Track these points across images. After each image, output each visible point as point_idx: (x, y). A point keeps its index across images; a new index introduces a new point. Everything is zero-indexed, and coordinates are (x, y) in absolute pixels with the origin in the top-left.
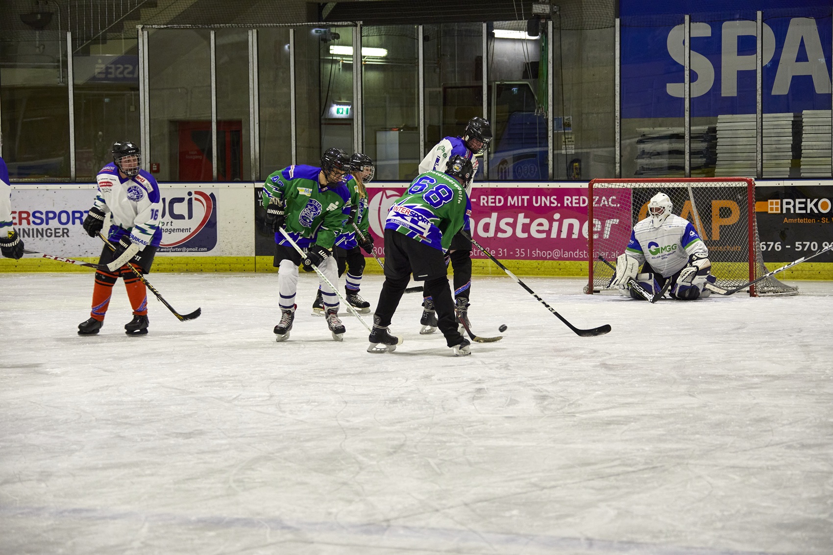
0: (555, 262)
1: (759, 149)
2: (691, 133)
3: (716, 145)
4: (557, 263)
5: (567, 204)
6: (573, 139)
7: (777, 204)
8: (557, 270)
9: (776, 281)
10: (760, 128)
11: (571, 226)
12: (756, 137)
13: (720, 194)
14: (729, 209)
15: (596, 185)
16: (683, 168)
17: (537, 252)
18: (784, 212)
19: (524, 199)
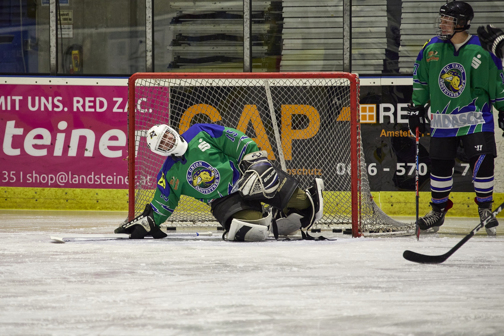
0: (59, 191)
1: (347, 34)
2: (253, 10)
3: (282, 28)
4: (63, 191)
5: (77, 108)
6: (71, 16)
7: (371, 110)
8: (62, 201)
9: (384, 217)
10: (349, 4)
11: (83, 140)
12: (343, 17)
13: (311, 96)
14: (305, 116)
15: (139, 82)
16: (242, 60)
17: (34, 175)
18: (381, 121)
19: (15, 100)
